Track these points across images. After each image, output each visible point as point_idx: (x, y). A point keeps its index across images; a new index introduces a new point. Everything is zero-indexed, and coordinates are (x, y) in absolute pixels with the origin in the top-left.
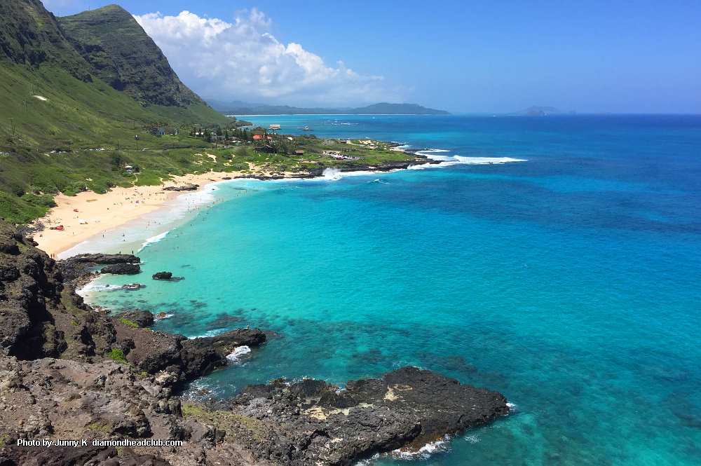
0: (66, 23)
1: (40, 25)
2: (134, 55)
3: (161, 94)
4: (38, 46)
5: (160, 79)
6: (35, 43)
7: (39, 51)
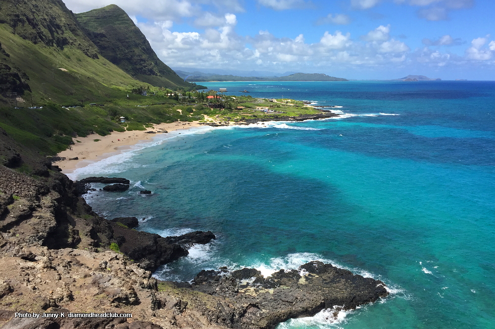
0: (81, 17)
1: (63, 19)
2: (127, 40)
3: (145, 67)
4: (62, 34)
5: (144, 57)
6: (60, 32)
7: (62, 38)
